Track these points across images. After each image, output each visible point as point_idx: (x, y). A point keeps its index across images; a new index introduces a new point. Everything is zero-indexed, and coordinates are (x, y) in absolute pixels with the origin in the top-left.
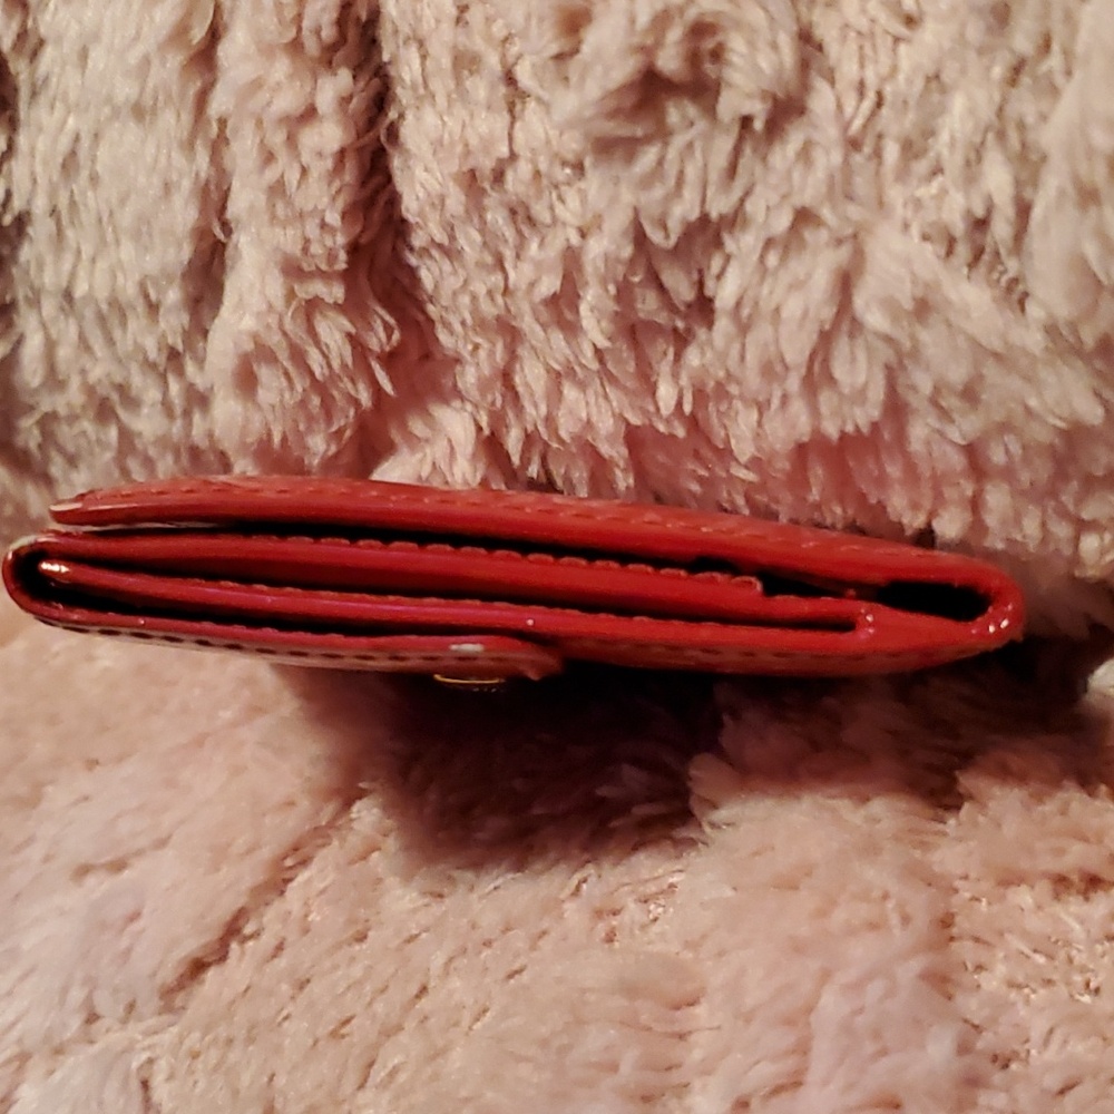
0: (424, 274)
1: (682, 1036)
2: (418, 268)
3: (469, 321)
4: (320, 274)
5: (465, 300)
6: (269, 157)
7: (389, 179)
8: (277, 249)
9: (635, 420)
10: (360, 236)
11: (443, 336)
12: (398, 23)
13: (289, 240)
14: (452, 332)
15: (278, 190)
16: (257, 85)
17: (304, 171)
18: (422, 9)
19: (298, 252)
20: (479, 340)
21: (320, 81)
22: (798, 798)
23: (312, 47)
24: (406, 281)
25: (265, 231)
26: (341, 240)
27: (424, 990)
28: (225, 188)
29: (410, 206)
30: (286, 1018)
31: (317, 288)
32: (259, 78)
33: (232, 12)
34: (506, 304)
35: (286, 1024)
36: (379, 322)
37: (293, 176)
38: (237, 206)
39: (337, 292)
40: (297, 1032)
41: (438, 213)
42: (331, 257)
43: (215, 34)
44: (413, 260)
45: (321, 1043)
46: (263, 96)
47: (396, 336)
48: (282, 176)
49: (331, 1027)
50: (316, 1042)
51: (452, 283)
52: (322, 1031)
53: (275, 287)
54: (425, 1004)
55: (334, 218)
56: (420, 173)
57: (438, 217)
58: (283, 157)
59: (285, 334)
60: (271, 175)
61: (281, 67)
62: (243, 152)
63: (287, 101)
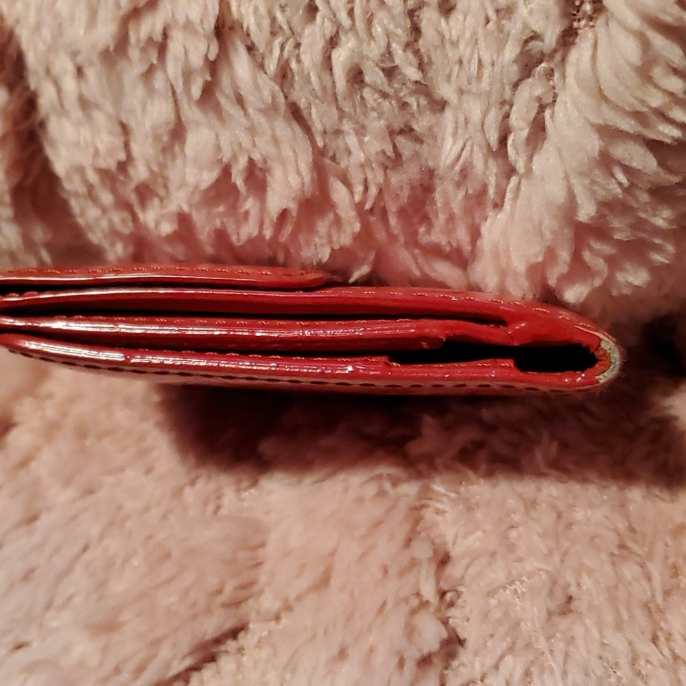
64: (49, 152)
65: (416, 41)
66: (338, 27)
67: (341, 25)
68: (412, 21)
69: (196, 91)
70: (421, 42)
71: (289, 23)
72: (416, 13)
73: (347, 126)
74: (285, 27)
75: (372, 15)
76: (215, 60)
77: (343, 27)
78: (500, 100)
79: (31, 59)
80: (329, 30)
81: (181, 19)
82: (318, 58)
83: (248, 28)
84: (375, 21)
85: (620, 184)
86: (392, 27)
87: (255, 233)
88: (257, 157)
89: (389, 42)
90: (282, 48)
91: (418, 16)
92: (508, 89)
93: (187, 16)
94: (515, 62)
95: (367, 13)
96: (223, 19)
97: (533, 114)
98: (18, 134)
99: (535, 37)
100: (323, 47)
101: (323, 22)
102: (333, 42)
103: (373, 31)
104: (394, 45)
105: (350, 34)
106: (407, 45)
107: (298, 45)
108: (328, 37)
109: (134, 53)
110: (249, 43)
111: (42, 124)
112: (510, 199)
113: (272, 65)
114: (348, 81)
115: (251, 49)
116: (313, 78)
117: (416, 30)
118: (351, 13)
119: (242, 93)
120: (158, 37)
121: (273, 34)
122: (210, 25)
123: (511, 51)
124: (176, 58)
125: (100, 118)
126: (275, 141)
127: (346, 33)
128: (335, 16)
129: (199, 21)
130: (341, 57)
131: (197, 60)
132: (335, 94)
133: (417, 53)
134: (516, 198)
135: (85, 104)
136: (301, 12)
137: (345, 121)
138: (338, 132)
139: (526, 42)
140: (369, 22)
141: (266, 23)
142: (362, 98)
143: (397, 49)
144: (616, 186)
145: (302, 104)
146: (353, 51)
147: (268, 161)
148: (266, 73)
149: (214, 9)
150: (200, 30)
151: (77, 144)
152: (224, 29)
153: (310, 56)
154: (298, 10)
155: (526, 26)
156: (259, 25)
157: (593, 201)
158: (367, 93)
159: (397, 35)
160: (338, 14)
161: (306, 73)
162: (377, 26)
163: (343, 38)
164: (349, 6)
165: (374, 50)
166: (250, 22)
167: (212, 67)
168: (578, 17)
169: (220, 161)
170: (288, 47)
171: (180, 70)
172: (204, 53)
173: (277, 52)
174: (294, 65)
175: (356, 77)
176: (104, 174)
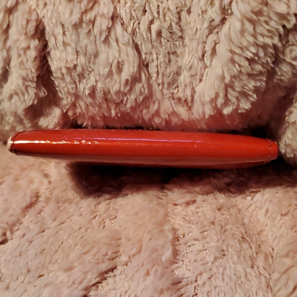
0: (56, 82)
1: (119, 246)
2: (54, 81)
3: (66, 92)
4: (31, 81)
5: (66, 89)
6: (19, 56)
7: (48, 62)
8: (21, 75)
9: (106, 115)
10: (40, 73)
11: (60, 94)
12: (49, 32)
13: (23, 73)
14: (62, 93)
15: (22, 63)
16: (17, 40)
17: (27, 60)
18: (55, 29)
19: (26, 76)
20: (68, 96)
21: (31, 41)
22: (139, 193)
23: (29, 34)
24: (51, 83)
25: (19, 70)
26: (35, 75)
27: (62, 243)
28: (10, 59)
29: (53, 68)
30: (28, 250)
31: (30, 83)
32: (18, 39)
33: (12, 22)
34: (76, 91)
35: (29, 251)
36: (43, 91)
37: (25, 60)
38: (12, 64)
39: (34, 85)
40: (31, 252)
41: (60, 71)
42: (33, 78)
43: (9, 26)
44: (53, 79)
45: (38, 255)
46: (19, 43)
47: (46, 94)
48: (23, 60)
49: (40, 251)
50: (37, 254)
51: (63, 85)
52: (38, 252)
53: (20, 82)
54: (62, 246)
55: (34, 71)
56: (55, 62)
57: (60, 72)
58: (23, 56)
59: (21, 90)
60: (20, 60)
61: (23, 37)
62: (14, 54)
63: (24, 45)
64: (50, 63)
65: (180, 22)
66: (153, 18)
67: (154, 16)
68: (179, 15)
69: (103, 38)
70: (181, 22)
71: (136, 15)
72: (180, 13)
73: (154, 52)
74: (135, 17)
75: (165, 13)
76: (110, 27)
77: (155, 17)
78: (202, 42)
79: (47, 29)
80: (150, 18)
81: (101, 13)
82: (146, 27)
83: (123, 17)
84: (166, 15)
85: (237, 70)
86: (172, 17)
87: (118, 89)
88: (120, 60)
89: (171, 22)
90: (134, 24)
91: (181, 14)
92: (205, 38)
93: (103, 12)
94: (207, 28)
95: (164, 12)
96: (114, 14)
97: (213, 46)
98: (40, 56)
99: (213, 20)
100: (148, 24)
101: (148, 15)
102: (151, 22)
103: (166, 18)
104: (173, 24)
105: (158, 20)
106: (177, 23)
107: (139, 23)
108: (150, 20)
109: (84, 25)
110: (122, 22)
111: (49, 53)
112: (205, 76)
113: (130, 29)
114: (156, 35)
115: (122, 24)
116: (144, 34)
117: (180, 18)
118: (158, 13)
119: (118, 38)
120: (93, 19)
121: (131, 19)
122: (110, 15)
123: (206, 25)
124: (98, 27)
125: (69, 49)
126: (127, 55)
127: (156, 19)
128: (152, 13)
129: (106, 13)
130: (155, 27)
131: (104, 27)
132: (151, 40)
133: (180, 26)
134: (207, 76)
135: (65, 44)
136: (141, 12)
137: (153, 49)
138: (151, 53)
139: (211, 22)
140: (164, 16)
141: (129, 15)
142: (161, 41)
143: (174, 24)
144: (236, 70)
145: (139, 43)
146: (159, 25)
147: (124, 62)
148: (127, 32)
149: (112, 10)
150: (107, 17)
151: (60, 59)
152: (114, 18)
153: (143, 27)
154: (140, 11)
155: (211, 17)
156: (126, 16)
157: (229, 75)
158: (162, 40)
159: (173, 20)
160: (153, 13)
161: (141, 33)
162: (167, 17)
163: (155, 21)
164: (158, 10)
165: (166, 25)
166: (123, 15)
167: (109, 30)
168: (227, 14)
169: (109, 63)
170: (136, 24)
171: (98, 31)
172: (107, 25)
173: (132, 25)
174: (137, 30)
175: (159, 34)
176: (68, 69)
